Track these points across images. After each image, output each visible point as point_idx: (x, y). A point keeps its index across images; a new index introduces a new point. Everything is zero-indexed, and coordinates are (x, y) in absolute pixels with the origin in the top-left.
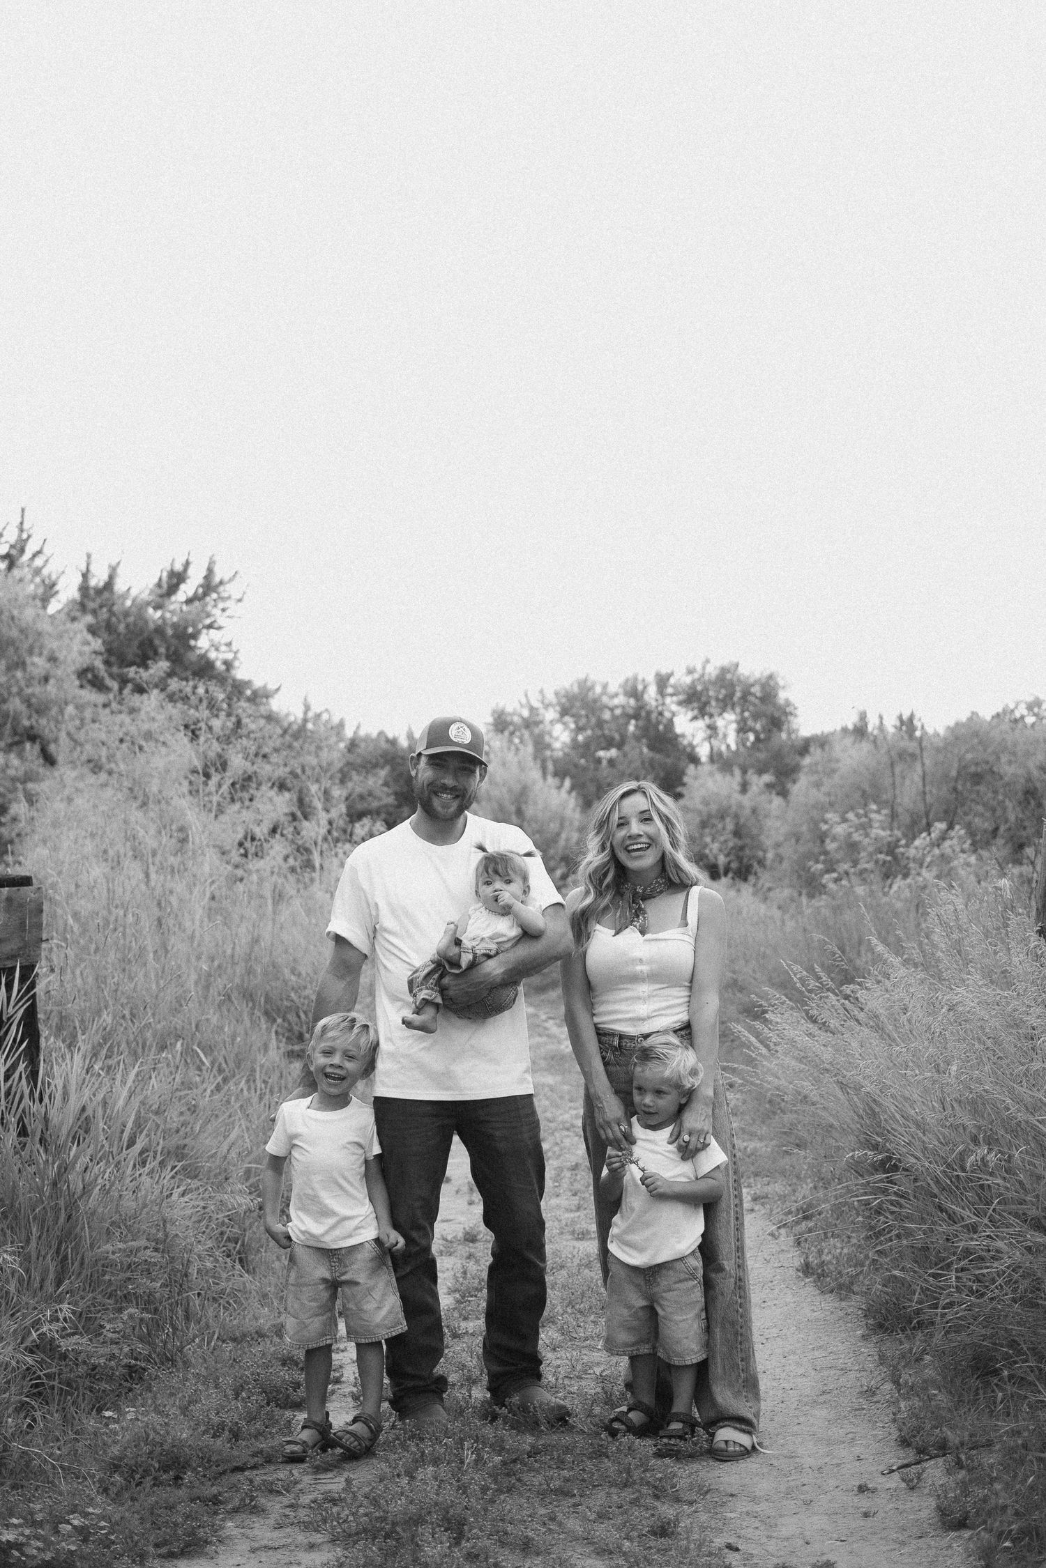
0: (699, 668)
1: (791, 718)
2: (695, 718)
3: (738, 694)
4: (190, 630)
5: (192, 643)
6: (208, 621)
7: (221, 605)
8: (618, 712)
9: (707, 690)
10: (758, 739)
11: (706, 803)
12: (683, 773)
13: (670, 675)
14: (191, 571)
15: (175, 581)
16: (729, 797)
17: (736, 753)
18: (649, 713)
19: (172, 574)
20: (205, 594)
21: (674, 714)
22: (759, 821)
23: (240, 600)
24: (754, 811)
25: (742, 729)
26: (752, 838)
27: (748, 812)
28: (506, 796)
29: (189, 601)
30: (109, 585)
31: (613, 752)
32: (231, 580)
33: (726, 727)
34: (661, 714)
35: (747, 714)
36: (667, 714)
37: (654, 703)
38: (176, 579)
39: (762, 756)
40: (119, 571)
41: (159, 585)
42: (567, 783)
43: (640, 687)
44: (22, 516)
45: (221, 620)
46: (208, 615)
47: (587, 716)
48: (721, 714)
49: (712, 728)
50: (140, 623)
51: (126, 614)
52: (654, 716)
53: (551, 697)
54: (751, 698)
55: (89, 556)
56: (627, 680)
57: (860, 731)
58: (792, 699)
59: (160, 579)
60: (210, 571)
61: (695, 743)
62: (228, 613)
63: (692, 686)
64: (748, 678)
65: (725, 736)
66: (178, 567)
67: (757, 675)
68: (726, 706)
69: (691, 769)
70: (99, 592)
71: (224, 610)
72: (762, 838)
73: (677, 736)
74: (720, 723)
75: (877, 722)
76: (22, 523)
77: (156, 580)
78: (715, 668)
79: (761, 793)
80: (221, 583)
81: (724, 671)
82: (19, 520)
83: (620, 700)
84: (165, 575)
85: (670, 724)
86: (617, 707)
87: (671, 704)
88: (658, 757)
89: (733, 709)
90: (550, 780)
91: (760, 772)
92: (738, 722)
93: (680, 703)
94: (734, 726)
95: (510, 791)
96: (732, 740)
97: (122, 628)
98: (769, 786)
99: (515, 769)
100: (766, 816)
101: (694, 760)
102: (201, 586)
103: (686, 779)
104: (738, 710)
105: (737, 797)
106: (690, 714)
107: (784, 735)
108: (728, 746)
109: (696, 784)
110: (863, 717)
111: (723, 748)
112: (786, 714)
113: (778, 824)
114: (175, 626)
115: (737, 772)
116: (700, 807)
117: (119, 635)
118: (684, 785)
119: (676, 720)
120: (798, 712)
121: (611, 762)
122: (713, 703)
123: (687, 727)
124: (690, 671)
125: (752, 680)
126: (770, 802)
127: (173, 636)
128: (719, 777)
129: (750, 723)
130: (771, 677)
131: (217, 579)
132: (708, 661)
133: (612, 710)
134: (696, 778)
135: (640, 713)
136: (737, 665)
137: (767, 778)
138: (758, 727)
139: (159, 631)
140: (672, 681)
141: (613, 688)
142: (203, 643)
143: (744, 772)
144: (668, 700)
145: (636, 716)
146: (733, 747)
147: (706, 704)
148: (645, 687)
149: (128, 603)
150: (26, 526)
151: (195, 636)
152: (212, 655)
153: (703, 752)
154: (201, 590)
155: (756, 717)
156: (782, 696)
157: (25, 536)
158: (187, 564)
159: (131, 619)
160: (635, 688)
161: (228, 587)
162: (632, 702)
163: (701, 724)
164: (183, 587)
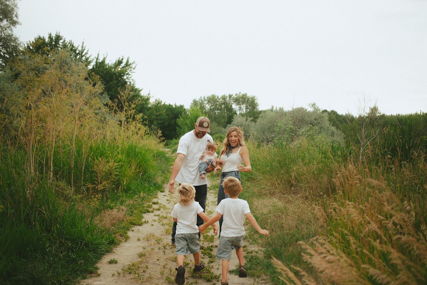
0: (238, 94)
1: (257, 106)
2: (237, 105)
3: (246, 101)
4: (122, 74)
5: (123, 77)
6: (127, 73)
7: (129, 69)
8: (220, 103)
9: (240, 99)
10: (250, 110)
11: (238, 123)
12: (233, 116)
13: (232, 95)
14: (123, 61)
15: (119, 63)
16: (243, 122)
17: (245, 113)
18: (227, 103)
19: (119, 61)
20: (126, 66)
21: (232, 104)
22: (249, 128)
23: (134, 68)
24: (248, 125)
25: (247, 108)
26: (247, 131)
27: (247, 125)
28: (193, 118)
29: (123, 68)
30: (103, 62)
31: (219, 111)
32: (133, 64)
33: (243, 107)
34: (229, 104)
35: (248, 105)
36: (231, 104)
37: (228, 101)
38: (120, 62)
39: (250, 114)
40: (106, 59)
41: (115, 63)
42: (207, 115)
43: (225, 98)
44: (83, 45)
45: (130, 73)
46: (126, 71)
47: (214, 103)
48: (242, 105)
49: (240, 107)
50: (110, 71)
51: (106, 69)
52: (228, 104)
53: (206, 98)
54: (249, 101)
55: (98, 55)
56: (223, 96)
57: (272, 110)
58: (258, 102)
59: (116, 62)
60: (128, 61)
61: (237, 110)
62: (132, 71)
63: (236, 98)
64: (248, 97)
65: (243, 109)
66: (120, 60)
67: (251, 96)
68: (243, 103)
69: (235, 115)
70: (100, 63)
71: (130, 70)
72: (250, 131)
73: (233, 109)
74: (242, 106)
75: (276, 109)
76: (83, 46)
77: (115, 62)
78: (242, 94)
79: (250, 121)
80: (130, 64)
81: (244, 95)
82: (82, 45)
83: (221, 100)
84: (117, 61)
85: (231, 106)
86: (220, 101)
87: (232, 102)
88: (229, 113)
89: (245, 103)
90: (203, 115)
91: (250, 117)
92: (246, 107)
93: (234, 102)
94: (245, 107)
95: (194, 117)
96: (244, 110)
97: (105, 72)
98: (252, 120)
99: (196, 112)
100: (251, 127)
101: (236, 114)
102: (125, 64)
103: (234, 118)
104: (246, 104)
105: (245, 122)
106: (236, 104)
107: (255, 110)
108: (243, 112)
109: (236, 119)
110: (273, 107)
111: (243, 113)
112: (256, 105)
113: (253, 128)
114: (119, 73)
115: (245, 117)
116: (236, 124)
117: (104, 74)
118: (233, 119)
119: (232, 105)
120: (259, 105)
121: (218, 113)
122: (241, 102)
123: (235, 106)
124: (236, 95)
125: (249, 97)
126: (252, 124)
127: (118, 75)
128: (241, 117)
129: (248, 107)
130: (253, 97)
131: (129, 63)
132: (240, 93)
133: (219, 102)
134: (236, 117)
135: (225, 103)
136: (247, 94)
137: (252, 118)
138: (250, 108)
139: (114, 74)
140: (232, 97)
141: (220, 97)
142: (125, 77)
143: (247, 117)
144: (231, 101)
145: (224, 104)
146: (244, 112)
147: (239, 102)
148: (226, 98)
149: (107, 67)
150: (84, 46)
151: (123, 76)
152: (127, 80)
153: (238, 113)
154: (125, 65)
155: (250, 106)
156: (256, 101)
157: (83, 49)
158: (122, 59)
159: (108, 70)
160: (224, 98)
161: (132, 65)
162: (223, 101)
163: (238, 106)
164: (121, 64)
